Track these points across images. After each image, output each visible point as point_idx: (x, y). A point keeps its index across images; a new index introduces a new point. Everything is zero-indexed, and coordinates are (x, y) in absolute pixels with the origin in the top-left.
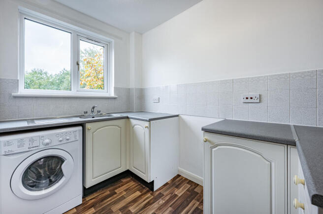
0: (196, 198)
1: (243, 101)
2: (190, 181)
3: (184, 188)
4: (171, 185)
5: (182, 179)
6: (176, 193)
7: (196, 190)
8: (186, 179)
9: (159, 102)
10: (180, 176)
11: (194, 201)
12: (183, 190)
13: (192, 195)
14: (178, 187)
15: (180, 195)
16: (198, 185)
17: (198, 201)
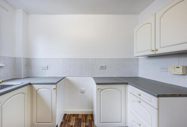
0: (82, 121)
1: (99, 68)
2: (73, 114)
3: (73, 120)
4: (65, 122)
5: (68, 115)
6: (71, 125)
7: (79, 118)
8: (71, 115)
9: (48, 69)
10: (66, 114)
11: (82, 123)
12: (73, 121)
13: (79, 121)
14: (69, 121)
15: (74, 125)
16: (78, 114)
17: (84, 122)
